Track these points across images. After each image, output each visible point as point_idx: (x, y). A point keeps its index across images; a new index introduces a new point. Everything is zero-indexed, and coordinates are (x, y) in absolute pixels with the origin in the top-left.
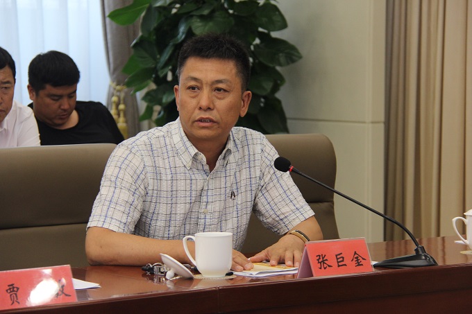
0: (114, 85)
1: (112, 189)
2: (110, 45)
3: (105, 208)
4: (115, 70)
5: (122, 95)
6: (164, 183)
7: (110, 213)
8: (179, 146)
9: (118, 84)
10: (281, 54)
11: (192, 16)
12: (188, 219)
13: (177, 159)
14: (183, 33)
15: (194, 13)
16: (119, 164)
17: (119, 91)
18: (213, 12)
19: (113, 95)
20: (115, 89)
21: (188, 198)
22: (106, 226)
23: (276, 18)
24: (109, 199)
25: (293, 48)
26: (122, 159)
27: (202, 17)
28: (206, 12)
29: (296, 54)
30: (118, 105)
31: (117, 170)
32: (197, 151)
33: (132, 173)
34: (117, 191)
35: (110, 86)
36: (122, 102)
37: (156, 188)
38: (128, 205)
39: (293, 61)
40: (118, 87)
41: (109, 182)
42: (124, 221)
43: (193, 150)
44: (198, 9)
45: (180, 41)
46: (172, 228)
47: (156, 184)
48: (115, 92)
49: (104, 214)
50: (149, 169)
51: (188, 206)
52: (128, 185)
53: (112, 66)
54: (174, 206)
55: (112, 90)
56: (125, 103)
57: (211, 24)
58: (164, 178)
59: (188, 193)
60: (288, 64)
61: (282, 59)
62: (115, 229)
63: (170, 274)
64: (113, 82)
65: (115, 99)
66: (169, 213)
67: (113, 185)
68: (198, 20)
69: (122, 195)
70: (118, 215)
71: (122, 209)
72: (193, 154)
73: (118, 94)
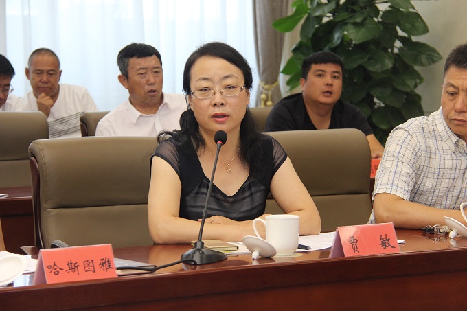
0: (262, 84)
1: (395, 163)
2: (260, 50)
3: (391, 178)
4: (264, 71)
5: (270, 93)
6: (433, 161)
7: (395, 182)
8: (443, 134)
9: (266, 84)
10: (423, 56)
11: (346, 24)
12: (450, 193)
13: (444, 143)
14: (338, 39)
15: (349, 21)
16: (401, 143)
17: (267, 89)
18: (365, 19)
19: (262, 93)
20: (263, 88)
21: (452, 175)
22: (393, 193)
23: (418, 24)
24: (393, 170)
25: (434, 50)
26: (403, 139)
27: (356, 24)
28: (359, 20)
29: (436, 55)
30: (266, 101)
31: (399, 147)
32: (457, 138)
33: (412, 150)
34: (400, 164)
35: (259, 85)
36: (269, 99)
37: (426, 164)
38: (408, 176)
39: (434, 62)
40: (266, 86)
41: (392, 158)
42: (406, 189)
43: (455, 138)
44: (351, 17)
45: (335, 45)
46: (449, 199)
47: (426, 161)
48: (264, 91)
49: (390, 183)
50: (423, 148)
51: (451, 181)
52: (408, 160)
53: (261, 68)
54: (439, 180)
55: (261, 89)
56: (272, 101)
57: (363, 30)
58: (433, 156)
59: (453, 171)
60: (430, 64)
61: (424, 59)
62: (401, 196)
63: (452, 234)
64: (262, 81)
65: (263, 96)
66: (434, 186)
67: (396, 159)
68: (352, 27)
69: (404, 168)
70: (401, 184)
71: (404, 179)
72: (455, 141)
73: (266, 92)
